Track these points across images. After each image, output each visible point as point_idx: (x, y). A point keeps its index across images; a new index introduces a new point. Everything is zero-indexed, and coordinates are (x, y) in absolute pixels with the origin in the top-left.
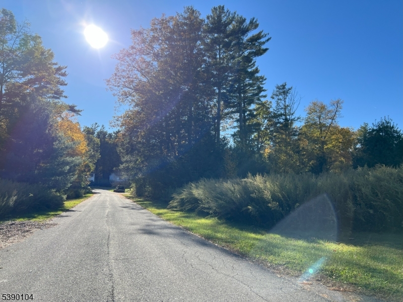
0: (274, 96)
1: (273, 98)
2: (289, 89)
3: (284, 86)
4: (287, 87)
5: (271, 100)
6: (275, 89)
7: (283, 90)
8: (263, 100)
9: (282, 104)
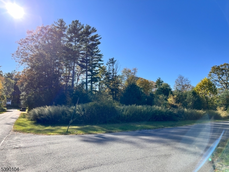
0: (108, 64)
1: (107, 65)
2: (115, 61)
3: (113, 59)
4: (114, 60)
5: (106, 65)
6: (109, 61)
7: (112, 61)
8: (102, 66)
9: (111, 68)
